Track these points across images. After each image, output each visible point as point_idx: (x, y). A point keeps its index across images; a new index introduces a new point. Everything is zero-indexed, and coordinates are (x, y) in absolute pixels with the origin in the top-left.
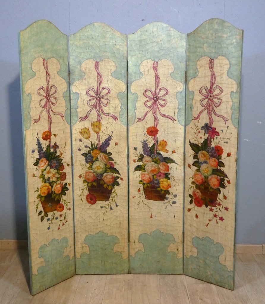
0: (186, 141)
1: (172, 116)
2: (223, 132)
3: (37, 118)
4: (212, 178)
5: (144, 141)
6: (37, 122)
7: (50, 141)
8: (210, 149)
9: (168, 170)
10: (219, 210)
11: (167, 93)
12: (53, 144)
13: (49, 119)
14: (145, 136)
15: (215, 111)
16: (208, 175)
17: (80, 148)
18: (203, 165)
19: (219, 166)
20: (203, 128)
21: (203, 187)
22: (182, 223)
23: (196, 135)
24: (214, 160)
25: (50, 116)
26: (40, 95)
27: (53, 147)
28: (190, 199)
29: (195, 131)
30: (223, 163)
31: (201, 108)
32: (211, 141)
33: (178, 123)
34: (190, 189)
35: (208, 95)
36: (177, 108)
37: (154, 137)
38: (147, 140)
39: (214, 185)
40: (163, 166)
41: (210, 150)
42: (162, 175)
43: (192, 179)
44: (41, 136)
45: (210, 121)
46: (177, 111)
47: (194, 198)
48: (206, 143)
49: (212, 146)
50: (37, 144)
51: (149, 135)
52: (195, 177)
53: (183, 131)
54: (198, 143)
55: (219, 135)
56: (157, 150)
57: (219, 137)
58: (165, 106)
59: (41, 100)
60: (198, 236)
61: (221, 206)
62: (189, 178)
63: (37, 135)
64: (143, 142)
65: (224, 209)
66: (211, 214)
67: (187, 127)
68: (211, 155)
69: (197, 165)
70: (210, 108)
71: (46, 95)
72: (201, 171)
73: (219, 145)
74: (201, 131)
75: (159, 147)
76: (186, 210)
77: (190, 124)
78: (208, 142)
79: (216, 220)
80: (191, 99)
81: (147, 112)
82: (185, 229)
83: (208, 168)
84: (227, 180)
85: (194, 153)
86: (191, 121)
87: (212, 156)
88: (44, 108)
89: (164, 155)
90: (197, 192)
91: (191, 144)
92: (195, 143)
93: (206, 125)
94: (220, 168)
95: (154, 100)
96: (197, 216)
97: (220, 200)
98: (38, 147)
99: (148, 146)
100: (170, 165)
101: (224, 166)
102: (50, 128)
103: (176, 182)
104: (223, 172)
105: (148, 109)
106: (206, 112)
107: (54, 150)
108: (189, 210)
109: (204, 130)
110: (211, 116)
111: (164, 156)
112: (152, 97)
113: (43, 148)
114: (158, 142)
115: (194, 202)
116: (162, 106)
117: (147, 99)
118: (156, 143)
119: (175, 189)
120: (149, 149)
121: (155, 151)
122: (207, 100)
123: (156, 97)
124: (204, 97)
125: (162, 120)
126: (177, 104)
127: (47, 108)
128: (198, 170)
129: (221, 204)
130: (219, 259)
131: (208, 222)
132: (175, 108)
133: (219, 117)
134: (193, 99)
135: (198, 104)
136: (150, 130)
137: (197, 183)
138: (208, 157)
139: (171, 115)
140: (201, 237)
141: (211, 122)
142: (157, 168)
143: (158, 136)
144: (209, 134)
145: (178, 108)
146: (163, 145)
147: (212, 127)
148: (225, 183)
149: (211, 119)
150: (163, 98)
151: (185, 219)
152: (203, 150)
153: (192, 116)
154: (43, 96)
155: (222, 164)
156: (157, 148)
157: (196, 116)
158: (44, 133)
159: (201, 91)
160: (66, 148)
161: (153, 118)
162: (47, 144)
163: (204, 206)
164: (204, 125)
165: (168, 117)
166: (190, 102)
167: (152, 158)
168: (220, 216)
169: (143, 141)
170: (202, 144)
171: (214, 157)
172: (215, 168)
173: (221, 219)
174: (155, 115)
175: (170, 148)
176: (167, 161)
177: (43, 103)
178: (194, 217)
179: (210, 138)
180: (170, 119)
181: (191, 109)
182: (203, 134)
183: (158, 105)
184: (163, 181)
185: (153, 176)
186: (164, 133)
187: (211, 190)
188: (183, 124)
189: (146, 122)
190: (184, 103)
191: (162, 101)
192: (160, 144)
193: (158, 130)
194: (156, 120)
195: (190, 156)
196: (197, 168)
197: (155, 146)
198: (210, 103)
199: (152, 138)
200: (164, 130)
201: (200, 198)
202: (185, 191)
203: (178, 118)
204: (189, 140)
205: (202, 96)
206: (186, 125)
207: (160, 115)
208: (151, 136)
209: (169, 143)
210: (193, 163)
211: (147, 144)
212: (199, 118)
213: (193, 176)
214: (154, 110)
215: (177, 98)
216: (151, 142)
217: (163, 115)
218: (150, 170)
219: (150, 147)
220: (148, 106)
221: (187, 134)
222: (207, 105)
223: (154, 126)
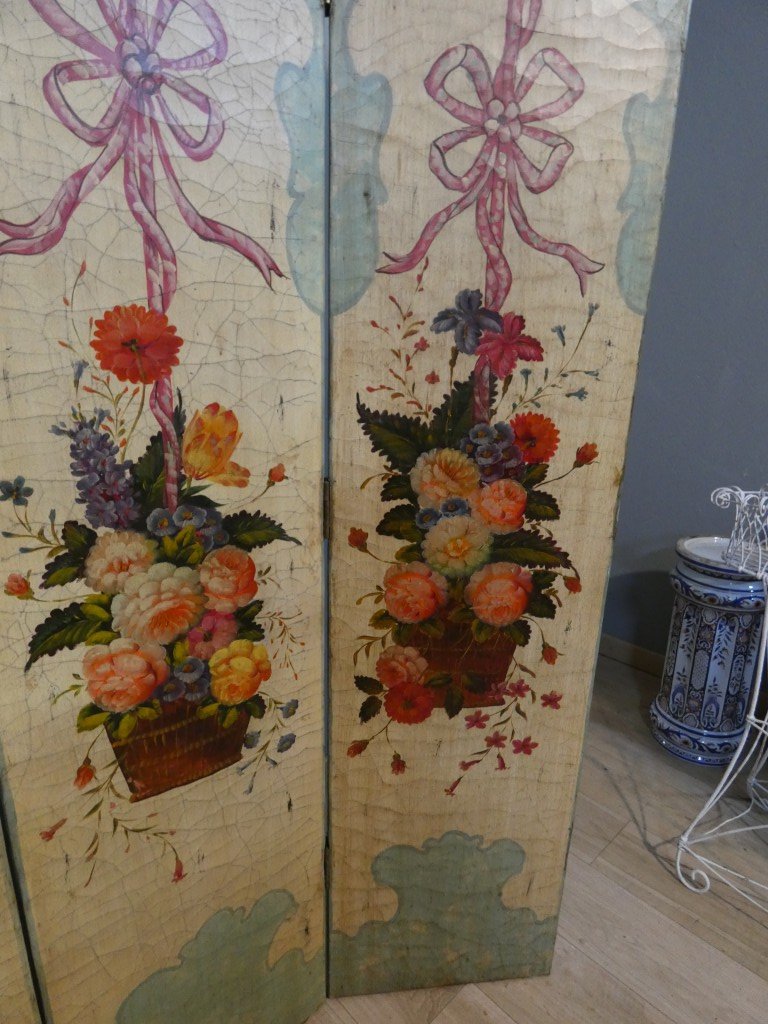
0: (337, 406)
1: (262, 243)
2: (562, 337)
4: (490, 578)
5: (82, 425)
8: (487, 433)
9: (252, 588)
10: (516, 714)
11: (220, 50)
14: (85, 380)
15: (522, 212)
16: (468, 570)
18: (442, 521)
19: (532, 516)
20: (444, 324)
21: (436, 632)
22: (319, 816)
23: (399, 367)
24: (502, 491)
28: (363, 697)
29: (398, 342)
30: (550, 501)
31: (435, 197)
32: (496, 393)
33: (296, 293)
34: (362, 655)
35: (487, 112)
36: (284, 186)
37: (150, 388)
38: (103, 414)
39: (498, 611)
40: (226, 570)
41: (483, 442)
42: (223, 624)
43: (377, 601)
45: (492, 278)
46: (284, 205)
47: (386, 688)
48: (465, 404)
49: (495, 420)
51: (114, 377)
52: (390, 590)
53: (316, 347)
54: (414, 408)
55: (540, 359)
56: (181, 480)
57: (537, 367)
58: (209, 154)
60: (405, 841)
61: (528, 694)
62: (359, 602)
64: (72, 434)
65: (539, 701)
66: (478, 738)
67: (339, 321)
68: (492, 466)
69: (405, 525)
70: (499, 195)
72: (425, 554)
73: (539, 412)
74: (432, 338)
75: (196, 458)
76: (339, 752)
77: (363, 301)
78: (477, 399)
79: (499, 756)
80: (370, 133)
81: (81, 175)
82: (334, 831)
83: (467, 532)
84: (565, 578)
85: (389, 464)
86: (369, 281)
87: (496, 471)
89: (228, 499)
90: (401, 659)
91: (367, 418)
92: (392, 411)
93: (468, 300)
94: (533, 527)
95: (125, 74)
96: (399, 765)
97: (524, 669)
99: (118, 457)
100: (260, 556)
101: (555, 514)
103: (292, 638)
104: (550, 541)
105: (85, 155)
106: (466, 221)
108: (358, 748)
109: (451, 333)
110: (499, 247)
111: (224, 511)
112: (109, 40)
114: (186, 424)
115: (383, 709)
116: (199, 152)
117: (66, 51)
118: (173, 433)
119: (289, 673)
120: (128, 474)
121: (172, 488)
122: (475, 145)
123: (141, 58)
124: (461, 125)
125: (198, 260)
126: (287, 159)
128: (412, 554)
129: (527, 688)
130: (500, 894)
131: (456, 772)
132: (276, 185)
133: (544, 250)
134: (380, 137)
135: (418, 171)
136: (121, 334)
137: (407, 619)
138: (473, 477)
139: (255, 234)
140: (418, 844)
141: (497, 284)
142: (187, 597)
143: (177, 378)
144: (483, 353)
145: (291, 192)
146: (215, 438)
147: (502, 312)
148: (554, 593)
149: (502, 263)
150: (197, 81)
151: (333, 791)
152: (442, 446)
153: (376, 249)
155: (547, 507)
156: (179, 465)
157: (402, 250)
159: (437, 78)
161: (138, 239)
163: (439, 715)
164: (451, 304)
165: (234, 245)
166: (363, 156)
167: (151, 536)
168: (517, 737)
169: (71, 426)
170: (436, 411)
171: (506, 474)
172: (507, 530)
173: (525, 747)
174: (147, 215)
176: (247, 537)
178: (388, 775)
179: (486, 373)
180: (247, 262)
181: (368, 204)
182: (449, 356)
183: (164, 130)
184: (227, 661)
185: (170, 649)
186: (214, 356)
187: (482, 638)
188: (319, 299)
189: (83, 268)
190: (320, 162)
191: (186, 103)
192: (199, 438)
193: (177, 334)
194: (155, 255)
195: (363, 487)
196: (406, 543)
197: (165, 450)
198: (498, 162)
199: (140, 393)
200: (217, 335)
201: (422, 681)
202: (336, 664)
203: (290, 256)
204: (358, 394)
205: (449, 117)
206: (333, 306)
207: (186, 218)
208: (128, 383)
209: (247, 424)
210: (382, 523)
211: (103, 442)
212: (423, 263)
213: (379, 588)
214: (137, 171)
215: (281, 112)
216: (133, 428)
217: (203, 218)
218: (144, 621)
219: (131, 461)
220: (83, 124)
221: (342, 361)
222: (479, 178)
223: (145, 304)
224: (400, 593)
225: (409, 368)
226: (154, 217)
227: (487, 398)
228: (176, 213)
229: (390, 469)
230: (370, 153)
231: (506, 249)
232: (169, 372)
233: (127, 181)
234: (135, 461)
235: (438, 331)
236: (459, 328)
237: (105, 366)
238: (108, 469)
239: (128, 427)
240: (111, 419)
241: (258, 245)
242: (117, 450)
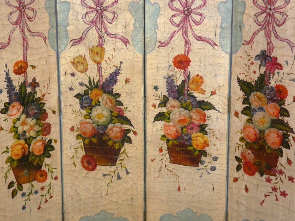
0: (232, 77)
1: (212, 39)
2: (287, 64)
3: (6, 41)
4: (270, 132)
5: (169, 77)
6: (6, 47)
7: (26, 75)
8: (269, 89)
9: (205, 120)
10: (280, 181)
11: (205, 4)
12: (30, 81)
13: (23, 42)
14: (170, 68)
15: (276, 31)
16: (264, 129)
17: (71, 87)
18: (257, 112)
19: (282, 115)
20: (257, 58)
21: (256, 146)
22: (224, 199)
23: (247, 68)
24: (273, 106)
25: (25, 37)
26: (9, 6)
27: (31, 85)
28: (237, 163)
29: (246, 62)
30: (286, 111)
31: (256, 27)
32: (270, 78)
33: (221, 49)
34: (237, 149)
35: (267, 8)
36: (219, 27)
37: (183, 70)
38: (173, 75)
39: (274, 143)
40: (197, 114)
41: (268, 91)
42: (195, 127)
43: (241, 133)
44: (11, 68)
45: (269, 47)
46: (219, 31)
47: (243, 162)
48: (263, 80)
49: (271, 85)
50: (5, 81)
51: (176, 68)
52: (244, 131)
53: (227, 62)
54: (250, 80)
55: (282, 69)
56: (188, 90)
57: (281, 72)
58: (200, 24)
59: (11, 14)
60: (248, 218)
61: (284, 174)
62: (236, 133)
63: (6, 66)
64: (167, 79)
65: (287, 179)
66: (268, 187)
67: (233, 56)
68: (270, 98)
69: (248, 112)
70: (270, 27)
71: (18, 6)
72: (253, 121)
73: (282, 84)
74: (254, 61)
75: (192, 86)
76: (231, 180)
77: (239, 51)
78: (266, 79)
79: (276, 195)
80: (241, 12)
81: (174, 32)
82: (229, 207)
83: (264, 117)
84: (292, 137)
85: (244, 94)
86: (240, 46)
87: (271, 100)
88: (16, 26)
89: (199, 97)
90: (247, 153)
91: (239, 81)
92: (245, 80)
93: (263, 53)
94: (282, 118)
95: (184, 14)
96: (247, 190)
97: (282, 165)
98: (8, 86)
99: (175, 84)
100: (207, 112)
101: (288, 116)
102: (25, 56)
103: (216, 138)
104: (287, 124)
105: (175, 28)
106: (262, 33)
107: (32, 89)
108: (236, 180)
109: (259, 61)
110: (270, 39)
111: (198, 99)
112: (182, 9)
113: (15, 86)
114: (190, 79)
115: (242, 169)
116: (197, 24)
117: (174, 13)
118: (187, 80)
119: (215, 148)
120: (177, 88)
121: (186, 92)
122: (264, 15)
123: (188, 10)
124: (261, 11)
125: (196, 45)
126: (220, 21)
127: (21, 25)
128: (250, 121)
129: (283, 172)
131: (263, 198)
132: (217, 27)
133: (282, 41)
134: (243, 14)
135: (251, 21)
136: (178, 59)
137: (248, 141)
138: (265, 101)
139: (210, 38)
141: (270, 49)
142: (187, 118)
143: (189, 69)
144: (267, 66)
145: (221, 27)
146: (197, 82)
147: (272, 56)
148: (290, 141)
149: (271, 44)
150: (199, 11)
151: (229, 193)
152: (257, 91)
153: (242, 39)
154: (15, 7)
155: (285, 113)
156: (188, 87)
157: (248, 39)
158: (17, 64)
159: (255, 1)
160: (50, 86)
161: (184, 42)
162: (22, 81)
163: (257, 175)
164: (259, 53)
165: (205, 41)
166: (240, 18)
167: (180, 102)
168: (281, 190)
169: (167, 77)
170: (255, 81)
171: (274, 101)
172: (275, 118)
173: (284, 194)
174: (186, 37)
175: (207, 86)
176: (204, 107)
177: (15, 17)
178: (243, 191)
179: (268, 72)
180: (208, 44)
181: (240, 29)
182: (259, 67)
183: (191, 21)
184: (196, 137)
185: (182, 129)
186: (198, 64)
187: (269, 151)
188: (229, 50)
189: (173, 48)
190: (230, 20)
191: (196, 15)
192: (193, 82)
193: (190, 60)
194: (187, 44)
195: (238, 100)
196: (248, 118)
197: (185, 84)
198: (269, 19)
199: (181, 71)
200: (200, 60)
201: (253, 162)
202: (230, 151)
203: (220, 41)
204: (237, 75)
205: (258, 9)
206: (232, 52)
207: (194, 37)
208: (179, 69)
209: (206, 79)
210: (243, 111)
211: (172, 81)
212: (252, 43)
213: (241, 129)
214: (185, 30)
215: (219, 12)
216: (179, 79)
217: (198, 36)
218: (177, 120)
219: (177, 85)
220: (176, 24)
221: (234, 66)
222: (265, 23)
223: (184, 54)
224: (247, 132)
225: (249, 69)
226: (187, 37)
227: (268, 79)
228: (192, 36)
229: (245, 96)
230: (241, 17)
231: (272, 40)
232: (188, 67)
233: (183, 32)
234: (178, 85)
235: (256, 60)
236: (261, 59)
237: (174, 66)
238: (173, 86)
239: (178, 78)
240: (174, 76)
241: (211, 40)
242: (175, 82)
